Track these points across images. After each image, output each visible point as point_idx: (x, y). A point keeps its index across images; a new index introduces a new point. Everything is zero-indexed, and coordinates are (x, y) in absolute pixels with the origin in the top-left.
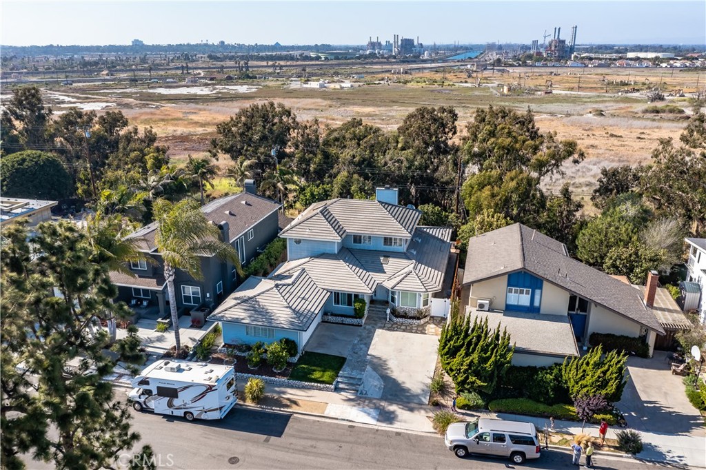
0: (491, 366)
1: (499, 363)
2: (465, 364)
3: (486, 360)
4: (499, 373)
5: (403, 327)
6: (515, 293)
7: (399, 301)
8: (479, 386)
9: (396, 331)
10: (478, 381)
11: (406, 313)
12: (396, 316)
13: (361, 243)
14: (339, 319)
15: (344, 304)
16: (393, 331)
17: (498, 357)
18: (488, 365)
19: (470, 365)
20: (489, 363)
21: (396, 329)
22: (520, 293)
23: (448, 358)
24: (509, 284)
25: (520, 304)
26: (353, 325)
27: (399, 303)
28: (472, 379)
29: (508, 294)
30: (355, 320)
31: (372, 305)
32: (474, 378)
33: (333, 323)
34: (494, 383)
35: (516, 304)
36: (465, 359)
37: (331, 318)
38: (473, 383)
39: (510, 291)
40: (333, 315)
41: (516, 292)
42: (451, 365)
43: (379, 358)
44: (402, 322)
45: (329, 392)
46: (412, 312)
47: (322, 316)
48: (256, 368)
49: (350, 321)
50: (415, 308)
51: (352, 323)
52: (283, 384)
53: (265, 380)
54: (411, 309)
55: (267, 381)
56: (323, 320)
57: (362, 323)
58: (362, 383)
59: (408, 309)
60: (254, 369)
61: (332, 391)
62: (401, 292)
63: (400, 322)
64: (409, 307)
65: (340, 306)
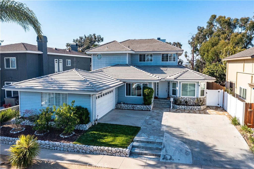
7: (180, 92)
11: (186, 103)
12: (179, 104)
13: (145, 61)
14: (130, 106)
15: (134, 95)
16: (179, 113)
30: (145, 106)
33: (125, 109)
37: (123, 106)
40: (125, 104)
44: (184, 108)
45: (123, 157)
46: (192, 101)
47: (116, 105)
48: (42, 134)
49: (140, 107)
50: (194, 97)
51: (142, 109)
52: (67, 149)
53: (48, 146)
54: (191, 98)
55: (49, 146)
56: (116, 107)
57: (150, 109)
58: (164, 147)
59: (188, 98)
60: (39, 135)
61: (127, 156)
62: (181, 83)
63: (182, 108)
64: (189, 97)
65: (131, 96)
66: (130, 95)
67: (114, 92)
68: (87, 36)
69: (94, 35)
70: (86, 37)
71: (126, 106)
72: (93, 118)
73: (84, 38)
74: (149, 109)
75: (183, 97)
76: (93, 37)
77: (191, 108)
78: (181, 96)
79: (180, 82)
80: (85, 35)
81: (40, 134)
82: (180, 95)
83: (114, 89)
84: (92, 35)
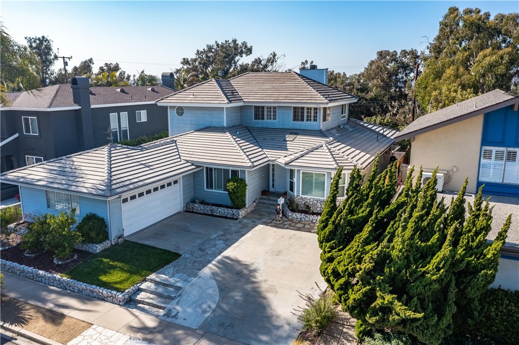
0: (438, 269)
1: (463, 265)
2: (367, 257)
3: (426, 255)
4: (462, 293)
5: (299, 225)
6: (496, 158)
7: (298, 187)
8: (404, 322)
9: (287, 228)
10: (398, 306)
11: (308, 207)
12: (293, 211)
13: (263, 119)
14: (208, 209)
15: (219, 188)
16: (282, 228)
17: (460, 251)
18: (430, 267)
19: (382, 261)
20: (435, 260)
21: (287, 226)
22: (508, 159)
23: (332, 248)
24: (485, 141)
25: (505, 181)
26: (226, 217)
27: (298, 191)
28: (384, 298)
29: (483, 161)
30: (230, 211)
31: (263, 197)
32: (389, 297)
33: (200, 213)
34: (447, 320)
35: (499, 181)
36: (368, 248)
37: (198, 207)
38: (387, 310)
39: (488, 155)
40: (203, 203)
41: (499, 157)
42: (335, 262)
43: (246, 266)
44: (301, 219)
45: (116, 304)
46: (319, 205)
47: (187, 204)
48: (33, 255)
49: (223, 211)
50: (323, 198)
51: (225, 215)
52: (53, 283)
53: (31, 275)
54: (317, 200)
55: (33, 276)
56: (187, 208)
57: (239, 216)
58: (179, 296)
59: (312, 200)
60: (29, 257)
61: (120, 303)
62: (301, 171)
63: (297, 218)
64: (314, 197)
65: (214, 191)
66: (211, 188)
67: (181, 182)
68: (220, 44)
69: (234, 41)
70: (218, 45)
71: (202, 208)
72: (113, 234)
73: (215, 47)
74: (237, 215)
75: (304, 196)
76: (232, 45)
77: (311, 220)
78: (301, 195)
79: (299, 171)
80: (216, 42)
81: (31, 255)
82: (298, 193)
83: (180, 178)
84: (230, 41)
